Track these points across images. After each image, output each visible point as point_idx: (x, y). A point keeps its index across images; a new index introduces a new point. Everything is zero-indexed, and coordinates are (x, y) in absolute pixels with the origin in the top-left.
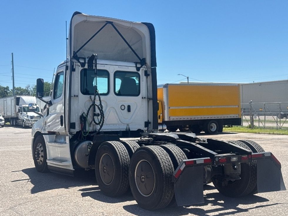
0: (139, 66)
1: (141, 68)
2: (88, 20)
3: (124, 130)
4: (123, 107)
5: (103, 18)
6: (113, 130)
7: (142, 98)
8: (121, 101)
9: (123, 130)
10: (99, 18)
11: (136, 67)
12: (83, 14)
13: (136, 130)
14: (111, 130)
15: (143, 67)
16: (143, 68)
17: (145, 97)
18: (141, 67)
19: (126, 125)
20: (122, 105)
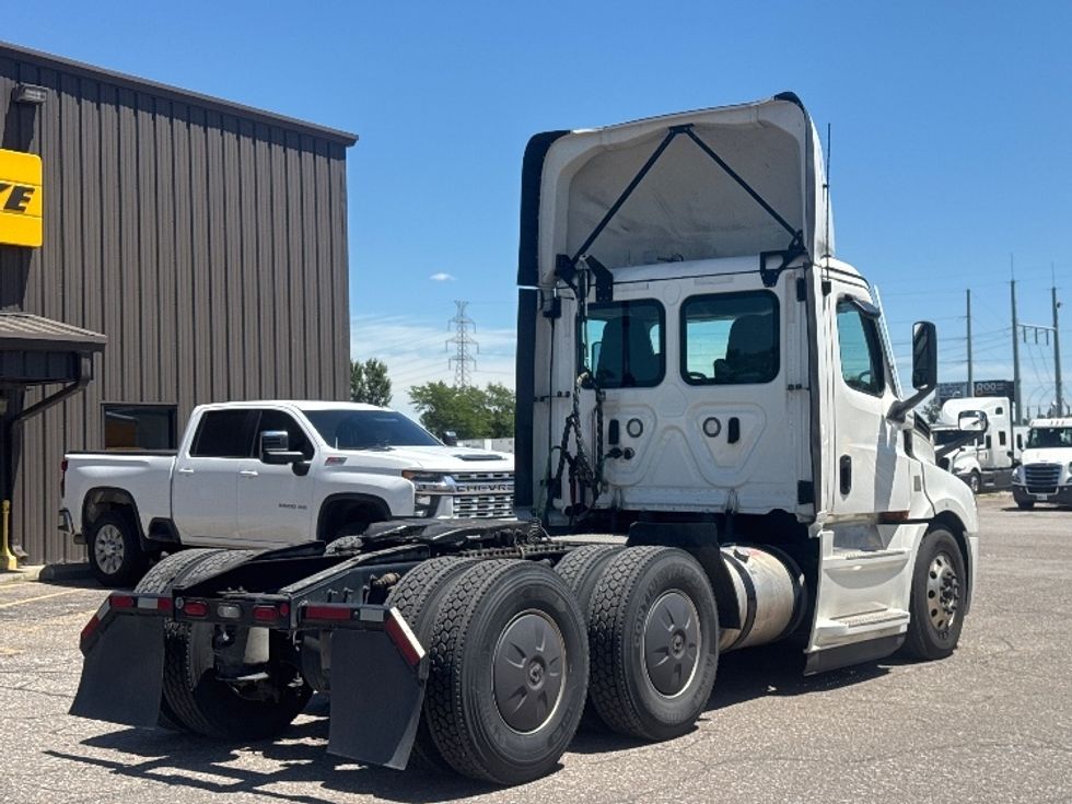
0: (773, 264)
1: (784, 273)
2: (605, 143)
3: (719, 510)
4: (712, 427)
5: (649, 121)
6: (678, 509)
7: (790, 388)
8: (706, 404)
9: (712, 510)
10: (641, 125)
11: (763, 270)
12: (576, 131)
13: (766, 511)
14: (670, 509)
15: (790, 266)
16: (791, 271)
17: (798, 383)
18: (783, 267)
19: (724, 493)
20: (709, 419)
